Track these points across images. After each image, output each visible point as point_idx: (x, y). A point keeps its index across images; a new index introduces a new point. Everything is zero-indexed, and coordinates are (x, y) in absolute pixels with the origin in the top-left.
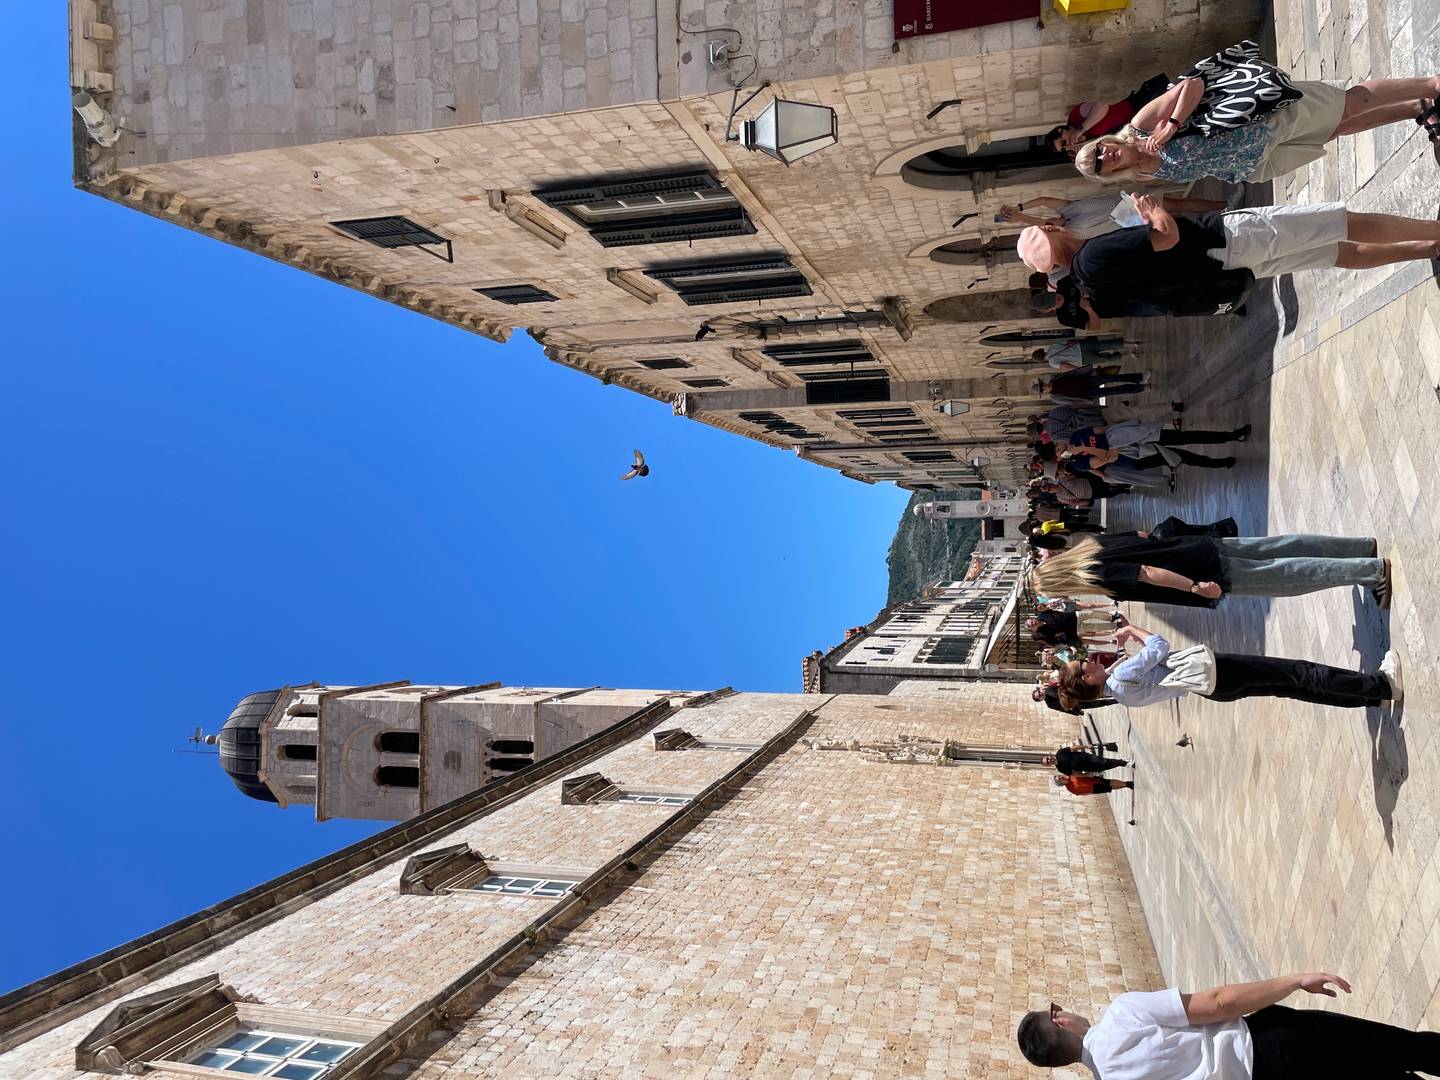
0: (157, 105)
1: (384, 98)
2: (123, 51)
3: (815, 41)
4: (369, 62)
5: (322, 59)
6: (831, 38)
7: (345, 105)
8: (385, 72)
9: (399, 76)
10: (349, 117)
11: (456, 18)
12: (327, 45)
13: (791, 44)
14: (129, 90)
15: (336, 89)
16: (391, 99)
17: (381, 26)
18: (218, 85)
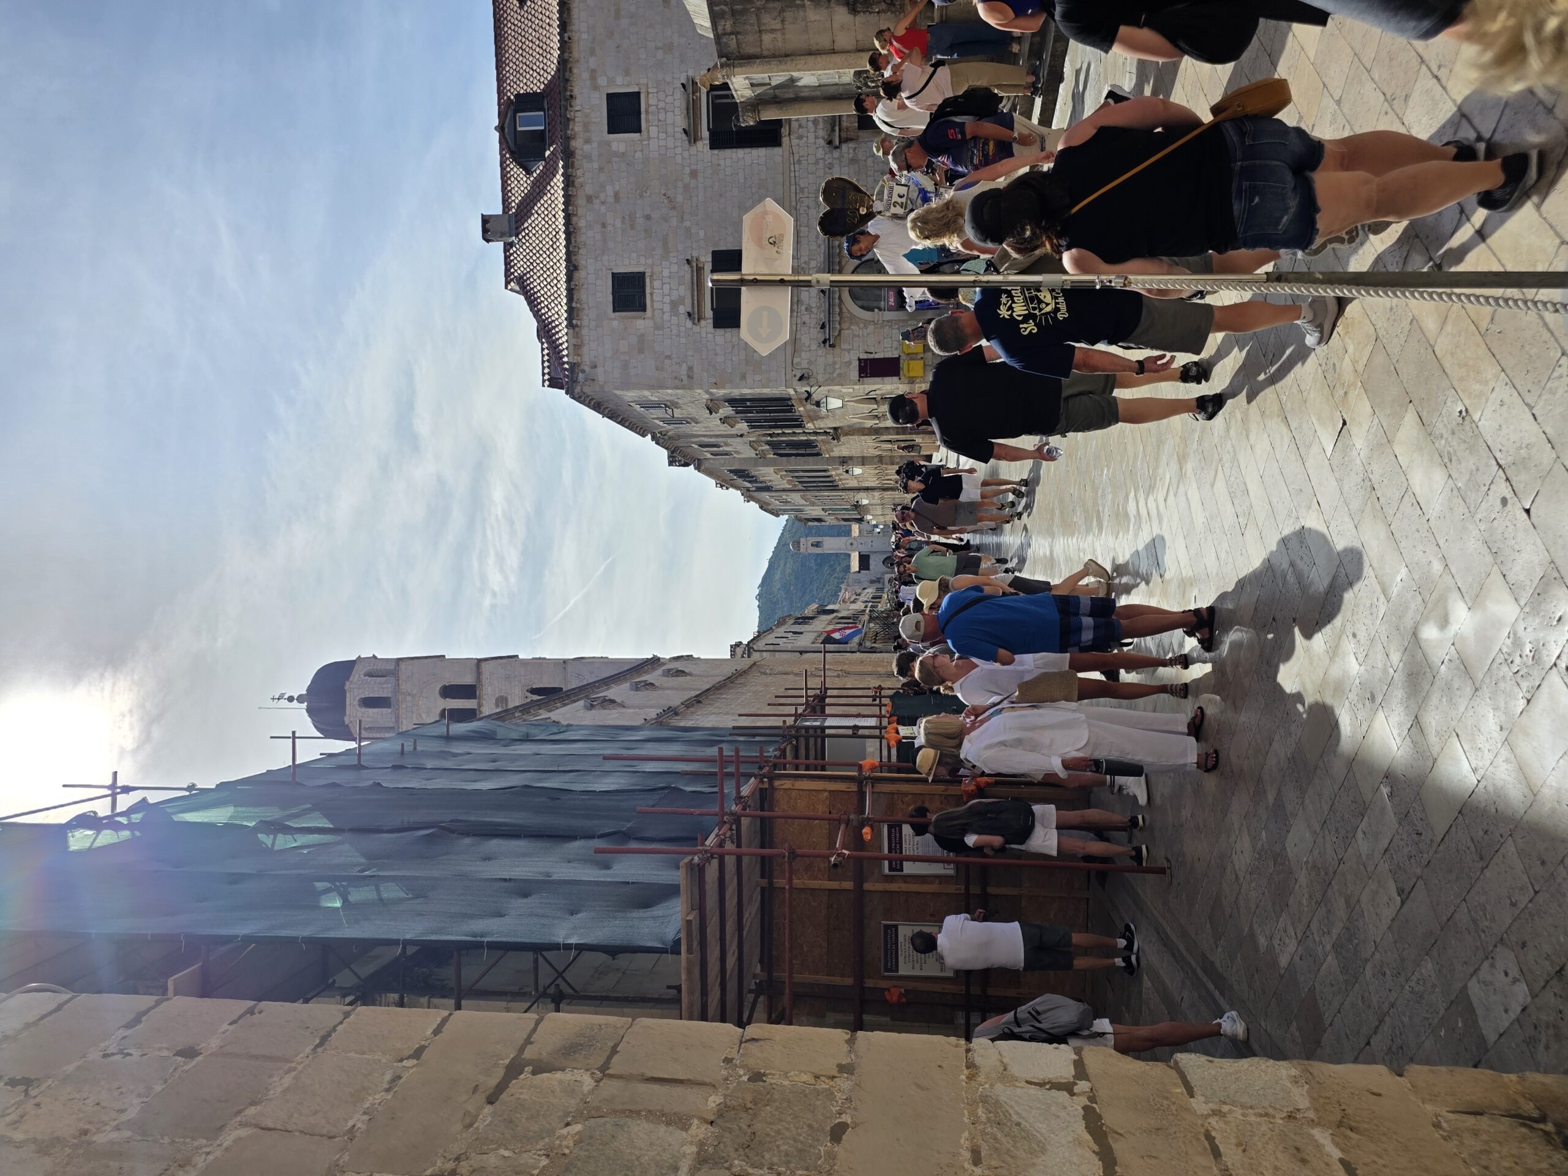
0: (600, 370)
1: (690, 377)
2: (585, 350)
3: (835, 375)
4: (684, 364)
5: (667, 361)
6: (840, 375)
7: (676, 378)
8: (690, 369)
9: (695, 370)
10: (677, 382)
11: (716, 354)
12: (669, 357)
13: (828, 376)
14: (588, 363)
15: (672, 372)
16: (692, 378)
17: (690, 353)
18: (625, 366)
